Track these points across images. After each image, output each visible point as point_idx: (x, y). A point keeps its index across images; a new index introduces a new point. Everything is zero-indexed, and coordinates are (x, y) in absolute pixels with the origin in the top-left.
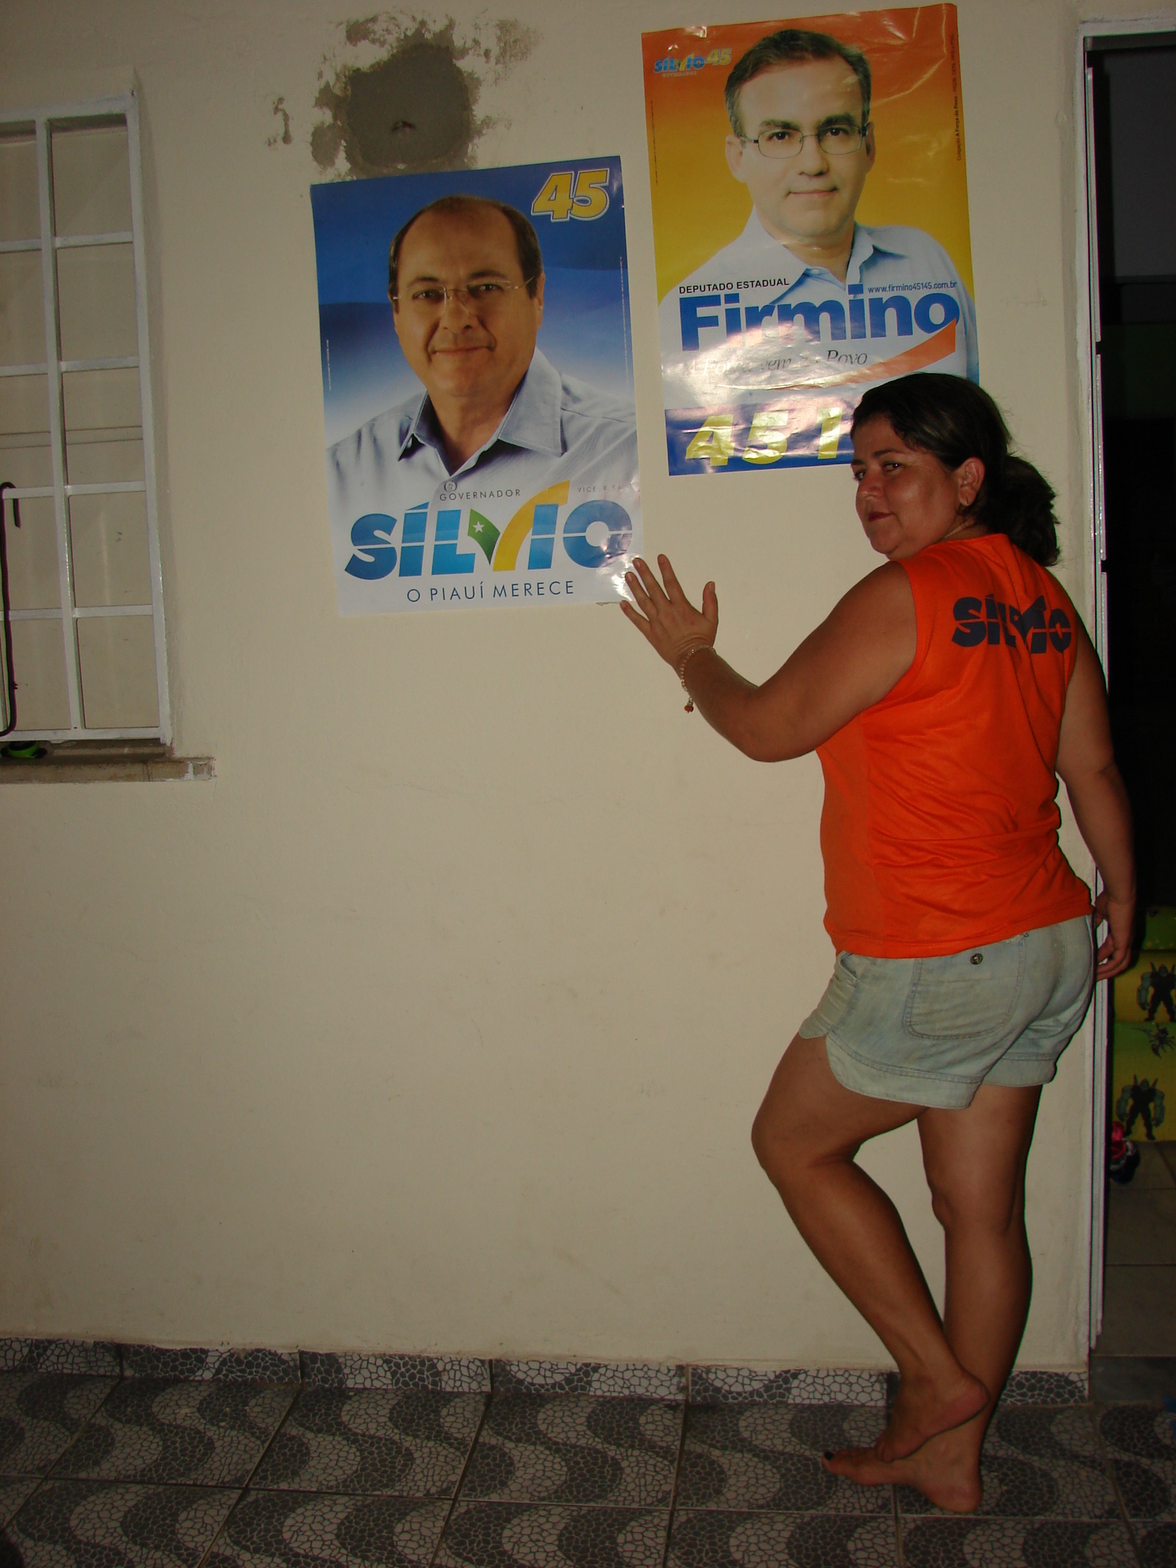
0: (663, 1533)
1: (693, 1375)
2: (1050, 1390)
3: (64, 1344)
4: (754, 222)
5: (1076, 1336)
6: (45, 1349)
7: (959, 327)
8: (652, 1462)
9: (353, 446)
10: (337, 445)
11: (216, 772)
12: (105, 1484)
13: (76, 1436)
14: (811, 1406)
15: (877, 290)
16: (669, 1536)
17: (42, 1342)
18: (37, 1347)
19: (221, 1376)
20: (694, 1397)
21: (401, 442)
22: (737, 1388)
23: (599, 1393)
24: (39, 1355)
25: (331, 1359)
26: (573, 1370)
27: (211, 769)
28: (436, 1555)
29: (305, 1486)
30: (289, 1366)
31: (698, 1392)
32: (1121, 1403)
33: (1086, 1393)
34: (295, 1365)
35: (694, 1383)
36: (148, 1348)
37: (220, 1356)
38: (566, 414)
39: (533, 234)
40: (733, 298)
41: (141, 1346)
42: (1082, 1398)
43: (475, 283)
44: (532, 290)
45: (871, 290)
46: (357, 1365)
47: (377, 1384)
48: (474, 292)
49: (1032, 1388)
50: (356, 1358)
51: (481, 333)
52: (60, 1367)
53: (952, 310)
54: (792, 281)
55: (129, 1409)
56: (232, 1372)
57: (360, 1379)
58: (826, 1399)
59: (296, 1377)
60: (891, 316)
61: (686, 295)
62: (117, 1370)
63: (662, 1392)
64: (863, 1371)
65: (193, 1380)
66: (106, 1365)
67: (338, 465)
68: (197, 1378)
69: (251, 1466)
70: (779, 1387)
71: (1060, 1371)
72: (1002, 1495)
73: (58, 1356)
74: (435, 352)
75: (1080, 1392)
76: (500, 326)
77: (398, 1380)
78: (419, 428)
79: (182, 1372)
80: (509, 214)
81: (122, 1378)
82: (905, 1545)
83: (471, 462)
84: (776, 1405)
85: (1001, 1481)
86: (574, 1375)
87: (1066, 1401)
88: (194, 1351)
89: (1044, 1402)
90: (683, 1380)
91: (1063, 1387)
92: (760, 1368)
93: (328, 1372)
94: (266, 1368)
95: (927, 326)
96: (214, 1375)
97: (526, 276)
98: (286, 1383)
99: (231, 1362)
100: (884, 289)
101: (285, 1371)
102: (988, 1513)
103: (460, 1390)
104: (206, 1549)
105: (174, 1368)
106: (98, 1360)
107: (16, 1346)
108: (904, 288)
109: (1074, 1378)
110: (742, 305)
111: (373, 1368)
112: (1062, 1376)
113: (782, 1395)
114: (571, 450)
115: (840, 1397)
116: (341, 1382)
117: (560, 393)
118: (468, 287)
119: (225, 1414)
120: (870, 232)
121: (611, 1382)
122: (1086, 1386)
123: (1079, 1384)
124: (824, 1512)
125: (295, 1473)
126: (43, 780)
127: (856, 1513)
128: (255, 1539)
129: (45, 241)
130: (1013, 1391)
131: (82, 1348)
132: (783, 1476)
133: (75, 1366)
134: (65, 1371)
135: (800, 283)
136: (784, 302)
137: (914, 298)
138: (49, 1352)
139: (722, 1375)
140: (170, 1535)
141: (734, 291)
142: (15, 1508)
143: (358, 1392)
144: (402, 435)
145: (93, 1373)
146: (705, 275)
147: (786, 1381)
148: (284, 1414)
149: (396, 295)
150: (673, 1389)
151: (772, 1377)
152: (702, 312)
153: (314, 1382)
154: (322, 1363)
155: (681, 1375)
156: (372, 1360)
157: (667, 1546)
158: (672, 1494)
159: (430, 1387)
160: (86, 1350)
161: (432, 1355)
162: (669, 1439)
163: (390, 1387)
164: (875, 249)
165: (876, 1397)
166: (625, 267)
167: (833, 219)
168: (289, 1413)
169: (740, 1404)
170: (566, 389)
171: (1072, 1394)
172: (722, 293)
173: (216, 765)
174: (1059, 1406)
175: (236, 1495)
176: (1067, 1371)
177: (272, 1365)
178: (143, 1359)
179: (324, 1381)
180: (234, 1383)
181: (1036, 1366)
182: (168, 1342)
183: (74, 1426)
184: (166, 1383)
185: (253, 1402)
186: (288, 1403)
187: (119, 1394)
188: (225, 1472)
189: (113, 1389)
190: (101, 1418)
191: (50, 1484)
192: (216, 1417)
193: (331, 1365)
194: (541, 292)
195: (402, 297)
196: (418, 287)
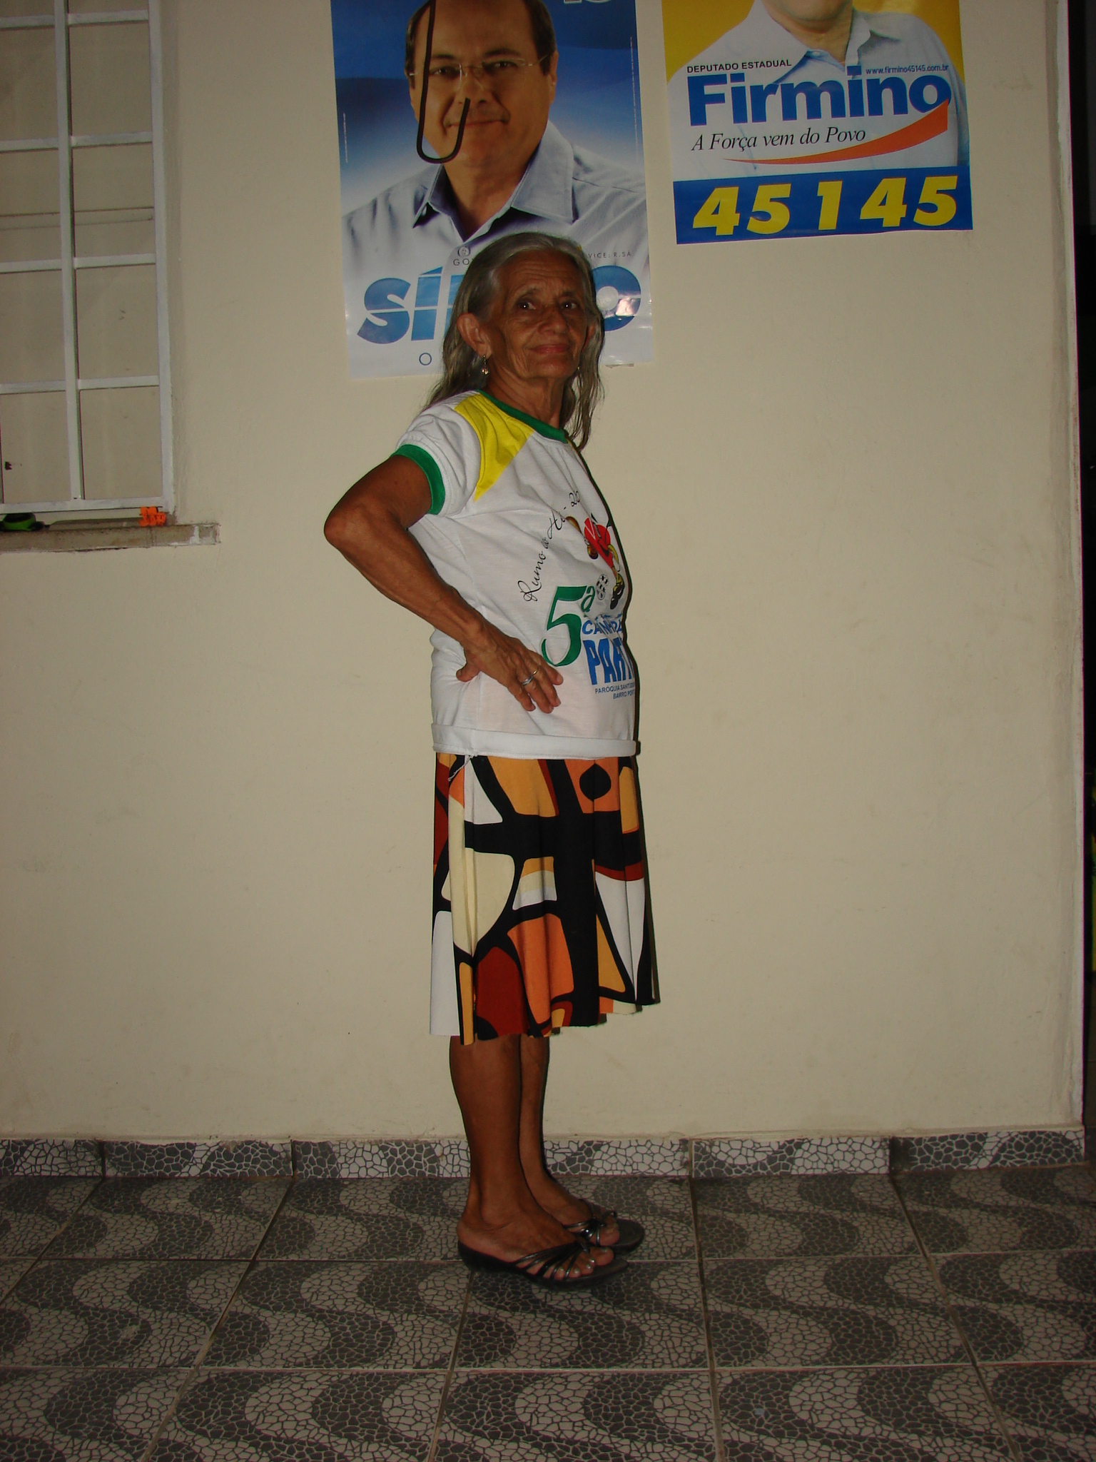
0: (696, 1280)
1: (697, 1149)
2: (1047, 1151)
3: (43, 1144)
4: (758, 7)
5: (1070, 1095)
6: (23, 1150)
7: (951, 107)
8: (667, 1224)
9: (368, 215)
10: (353, 213)
11: (221, 537)
12: (102, 1262)
13: (65, 1225)
14: (814, 1176)
15: (875, 71)
16: (703, 1280)
17: (20, 1143)
18: (14, 1149)
19: (208, 1171)
20: (697, 1172)
21: (416, 211)
22: (741, 1161)
23: (601, 1172)
24: (16, 1158)
25: (325, 1148)
26: (575, 1149)
27: (216, 534)
28: (466, 1306)
29: (315, 1257)
30: (280, 1158)
31: (702, 1167)
33: (1082, 1151)
34: (287, 1156)
35: (698, 1158)
36: (132, 1145)
37: (209, 1150)
38: (578, 183)
39: (546, 15)
40: (738, 77)
41: (124, 1143)
42: (1078, 1156)
43: (490, 60)
44: (545, 68)
45: (868, 72)
46: (351, 1154)
47: (372, 1173)
48: (489, 69)
49: (1031, 1149)
50: (351, 1146)
51: (495, 108)
52: (38, 1169)
53: (944, 92)
54: (794, 63)
55: (116, 1202)
56: (221, 1167)
57: (354, 1168)
58: (830, 1168)
59: (287, 1169)
60: (887, 96)
61: (693, 74)
62: (99, 1169)
63: (666, 1169)
64: (866, 1137)
65: (179, 1177)
66: (88, 1166)
67: (353, 232)
68: (183, 1175)
69: (256, 1243)
70: (783, 1158)
71: (1057, 1130)
72: (1024, 1234)
73: (37, 1158)
74: (450, 126)
75: (1077, 1150)
76: (514, 101)
77: (394, 1168)
78: (433, 197)
79: (167, 1169)
81: (104, 1178)
82: (942, 1276)
83: (484, 229)
84: (780, 1177)
85: (1020, 1225)
86: (575, 1154)
87: (1064, 1160)
88: (180, 1146)
89: (1042, 1162)
90: (687, 1155)
91: (1060, 1146)
92: (764, 1141)
93: (321, 1162)
94: (256, 1161)
95: (921, 105)
96: (202, 1171)
97: (540, 54)
98: (277, 1176)
99: (219, 1156)
100: (881, 71)
101: (276, 1164)
102: (1014, 1248)
103: (459, 1175)
104: (224, 1309)
105: (159, 1166)
106: (78, 1160)
108: (899, 70)
109: (1070, 1136)
110: (747, 84)
111: (368, 1156)
112: (1060, 1135)
113: (786, 1167)
114: (582, 218)
115: (844, 1166)
116: (335, 1172)
117: (572, 164)
118: (483, 64)
119: (219, 1203)
120: (867, 18)
121: (613, 1160)
122: (1083, 1145)
123: (1076, 1143)
124: (853, 1256)
125: (302, 1247)
126: (42, 547)
127: (885, 1255)
128: (272, 1299)
129: (58, 18)
130: (1012, 1152)
131: (63, 1148)
132: (803, 1230)
133: (55, 1168)
134: (44, 1173)
135: (802, 63)
136: (787, 81)
137: (909, 80)
138: (27, 1154)
139: (725, 1148)
140: (182, 1300)
141: (740, 70)
142: (12, 1283)
143: (352, 1181)
144: (417, 204)
145: (74, 1174)
146: (711, 56)
147: (790, 1151)
148: (280, 1200)
149: (413, 71)
150: (677, 1165)
151: (776, 1148)
152: (709, 90)
153: (307, 1174)
154: (316, 1154)
155: (685, 1150)
156: (367, 1147)
157: (703, 1290)
158: (696, 1249)
159: (427, 1173)
160: (66, 1150)
161: (429, 1140)
162: (681, 1206)
163: (386, 1175)
164: (872, 34)
165: (878, 1163)
166: (635, 46)
167: (833, 5)
168: (284, 1201)
169: (743, 1177)
170: (578, 160)
171: (1069, 1152)
172: (728, 73)
173: (222, 530)
174: (1057, 1165)
175: (244, 1266)
176: (1063, 1130)
177: (262, 1157)
178: (126, 1157)
179: (318, 1171)
180: (223, 1178)
181: (1034, 1126)
182: (153, 1138)
183: (61, 1217)
184: (151, 1181)
185: (245, 1193)
186: (282, 1191)
187: (103, 1191)
188: (228, 1248)
189: (97, 1187)
190: (88, 1211)
191: (45, 1264)
192: (210, 1206)
193: (325, 1155)
194: (554, 69)
195: (418, 73)
196: (434, 65)
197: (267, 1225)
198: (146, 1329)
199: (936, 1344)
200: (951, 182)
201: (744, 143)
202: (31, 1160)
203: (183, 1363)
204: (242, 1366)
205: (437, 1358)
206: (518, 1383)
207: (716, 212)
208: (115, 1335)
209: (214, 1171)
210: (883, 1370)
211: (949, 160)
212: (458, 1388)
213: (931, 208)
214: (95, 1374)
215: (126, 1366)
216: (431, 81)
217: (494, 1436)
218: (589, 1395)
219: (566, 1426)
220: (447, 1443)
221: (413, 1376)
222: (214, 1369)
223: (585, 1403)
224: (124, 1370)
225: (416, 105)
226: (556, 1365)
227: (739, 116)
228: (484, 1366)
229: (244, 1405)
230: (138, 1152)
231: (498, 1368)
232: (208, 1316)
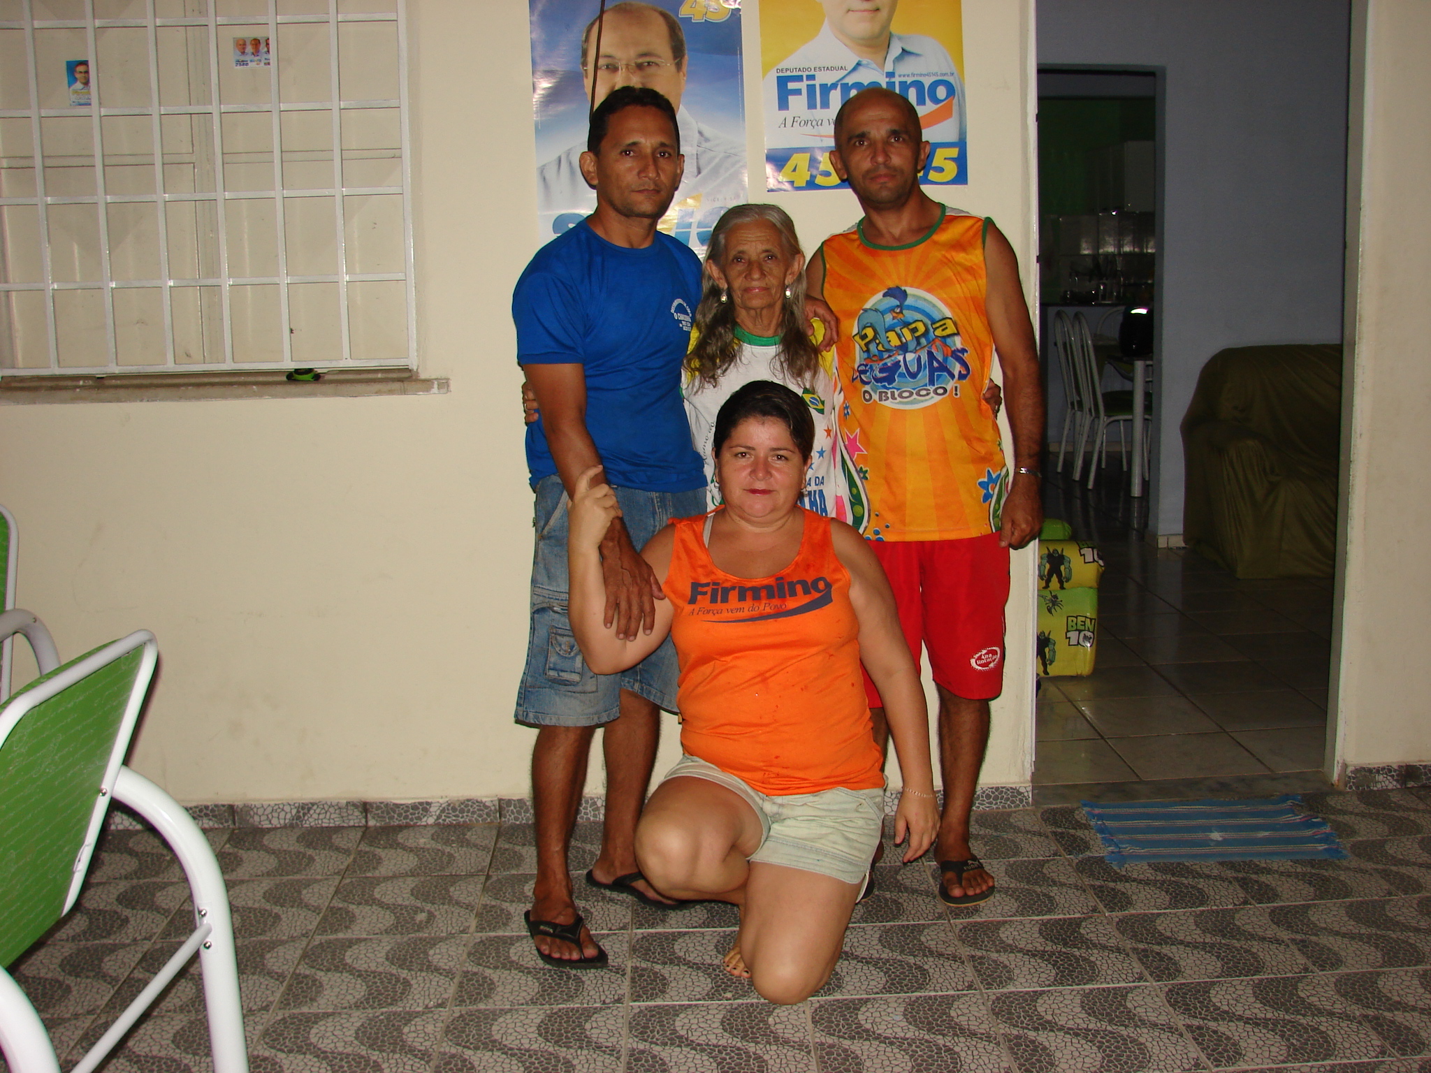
2: (1007, 799)
3: (322, 805)
4: (826, 29)
5: (1023, 763)
6: (309, 809)
7: (955, 101)
9: (556, 167)
10: (544, 166)
11: (453, 388)
12: (386, 879)
13: (352, 857)
15: (904, 76)
17: (307, 804)
18: (303, 808)
19: (440, 821)
24: (304, 814)
25: (522, 803)
27: (448, 386)
30: (491, 810)
32: (1052, 806)
33: (1030, 799)
34: (495, 809)
36: (387, 804)
37: (441, 806)
38: (701, 150)
39: (680, 29)
40: (811, 78)
41: (381, 803)
42: (1027, 803)
43: (640, 61)
44: (679, 66)
45: (900, 76)
48: (640, 67)
49: (996, 798)
52: (320, 822)
53: (951, 91)
54: (850, 68)
55: (382, 842)
56: (449, 817)
59: (495, 817)
60: (912, 93)
61: (781, 74)
62: (364, 821)
65: (420, 825)
66: (356, 819)
67: (544, 179)
68: (422, 824)
69: (486, 863)
71: (1014, 786)
73: (319, 814)
75: (1026, 799)
79: (412, 820)
80: (664, 16)
81: (366, 827)
85: (985, 845)
87: (1018, 805)
88: (421, 804)
89: (1004, 807)
91: (1015, 797)
93: (519, 813)
94: (474, 813)
95: (935, 100)
96: (436, 820)
97: (675, 58)
98: (489, 822)
99: (448, 810)
100: (908, 76)
101: (488, 815)
104: (478, 903)
105: (406, 817)
106: (348, 815)
107: (287, 808)
108: (921, 75)
109: (1022, 790)
110: (817, 82)
112: (1016, 789)
114: (704, 172)
117: (697, 135)
118: (636, 63)
119: (452, 840)
120: (900, 39)
122: (1031, 795)
123: (1026, 794)
125: (518, 866)
126: (325, 395)
128: (508, 896)
129: (332, 17)
130: (984, 801)
131: (338, 807)
133: (332, 821)
134: (324, 825)
135: (854, 69)
136: (845, 81)
137: (927, 82)
138: (312, 812)
140: (449, 898)
141: (812, 73)
142: (332, 892)
145: (346, 825)
146: (793, 62)
148: (494, 838)
149: (586, 66)
152: (791, 86)
153: (509, 821)
154: (515, 808)
159: (592, 818)
160: (340, 808)
161: (593, 796)
164: (903, 49)
166: (741, 54)
167: (876, 28)
168: (497, 838)
170: (700, 133)
171: (1021, 801)
173: (452, 383)
174: (1014, 809)
175: (483, 878)
176: (1018, 786)
177: (478, 810)
178: (383, 812)
179: (516, 819)
180: (450, 826)
181: (997, 783)
182: (401, 799)
183: (347, 852)
184: (401, 828)
185: (469, 834)
186: (495, 832)
187: (367, 834)
188: (469, 868)
189: (364, 833)
190: (364, 847)
191: (348, 881)
192: (447, 842)
193: (521, 808)
194: (685, 68)
195: (591, 67)
196: (601, 62)
197: (491, 853)
198: (431, 916)
199: (927, 912)
200: (954, 152)
201: (814, 123)
202: (315, 816)
203: (463, 932)
204: (500, 933)
205: (621, 925)
206: (675, 937)
207: (794, 170)
208: (413, 919)
209: (444, 820)
210: (895, 925)
211: (952, 137)
212: (638, 941)
213: (940, 170)
214: (409, 939)
215: (427, 935)
216: (599, 73)
217: (664, 963)
218: (718, 942)
219: (707, 957)
220: (637, 968)
221: (608, 935)
222: (484, 935)
223: (716, 946)
224: (426, 937)
225: (589, 90)
226: (696, 927)
227: (811, 105)
228: (652, 928)
229: (508, 952)
230: (391, 809)
231: (660, 930)
232: (469, 907)
